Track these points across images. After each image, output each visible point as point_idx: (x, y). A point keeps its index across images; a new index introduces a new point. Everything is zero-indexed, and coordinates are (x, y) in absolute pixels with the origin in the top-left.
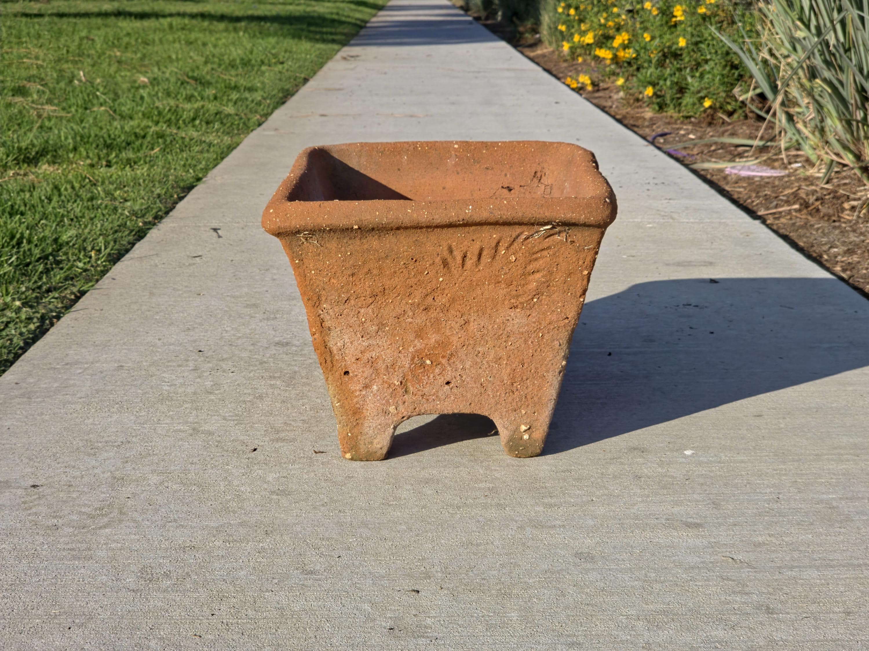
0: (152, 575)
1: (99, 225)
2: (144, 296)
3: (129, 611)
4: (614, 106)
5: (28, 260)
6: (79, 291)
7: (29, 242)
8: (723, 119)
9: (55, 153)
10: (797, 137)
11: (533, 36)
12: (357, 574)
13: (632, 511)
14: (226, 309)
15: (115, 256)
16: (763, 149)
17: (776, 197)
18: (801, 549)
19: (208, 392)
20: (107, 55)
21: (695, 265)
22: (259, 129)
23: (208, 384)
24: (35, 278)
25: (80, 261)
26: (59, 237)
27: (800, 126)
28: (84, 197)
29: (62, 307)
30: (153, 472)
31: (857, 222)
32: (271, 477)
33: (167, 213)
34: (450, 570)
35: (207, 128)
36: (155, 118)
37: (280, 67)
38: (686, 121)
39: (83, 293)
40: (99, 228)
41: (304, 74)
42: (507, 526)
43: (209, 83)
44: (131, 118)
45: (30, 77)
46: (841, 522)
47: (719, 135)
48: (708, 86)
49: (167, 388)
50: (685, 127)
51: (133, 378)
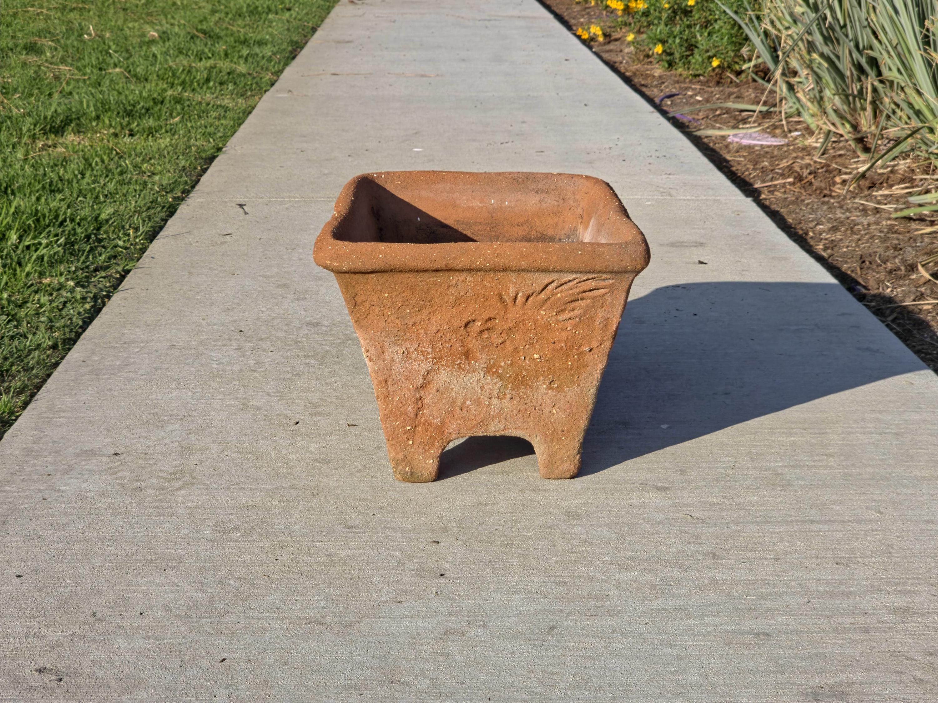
0: (224, 528)
1: (133, 202)
2: (184, 275)
3: (210, 557)
4: (624, 61)
5: (74, 239)
6: (123, 270)
7: (72, 220)
8: (732, 79)
9: (78, 122)
10: (797, 105)
12: (389, 528)
14: (259, 289)
15: (150, 233)
16: (766, 115)
17: (772, 170)
18: (747, 508)
19: (252, 370)
21: (687, 246)
22: (272, 89)
23: (252, 362)
24: (83, 258)
25: (120, 240)
26: (99, 215)
27: (800, 95)
28: (114, 170)
29: (110, 287)
30: (214, 442)
31: (845, 198)
32: (312, 447)
33: (193, 187)
34: (464, 525)
35: (221, 90)
36: (169, 80)
37: (287, 14)
38: (694, 80)
39: (128, 272)
40: (133, 205)
41: (311, 23)
42: (510, 490)
43: (219, 37)
44: (146, 80)
45: (39, 32)
46: (783, 486)
47: (725, 98)
48: (716, 45)
49: (216, 366)
50: (693, 86)
51: (185, 357)
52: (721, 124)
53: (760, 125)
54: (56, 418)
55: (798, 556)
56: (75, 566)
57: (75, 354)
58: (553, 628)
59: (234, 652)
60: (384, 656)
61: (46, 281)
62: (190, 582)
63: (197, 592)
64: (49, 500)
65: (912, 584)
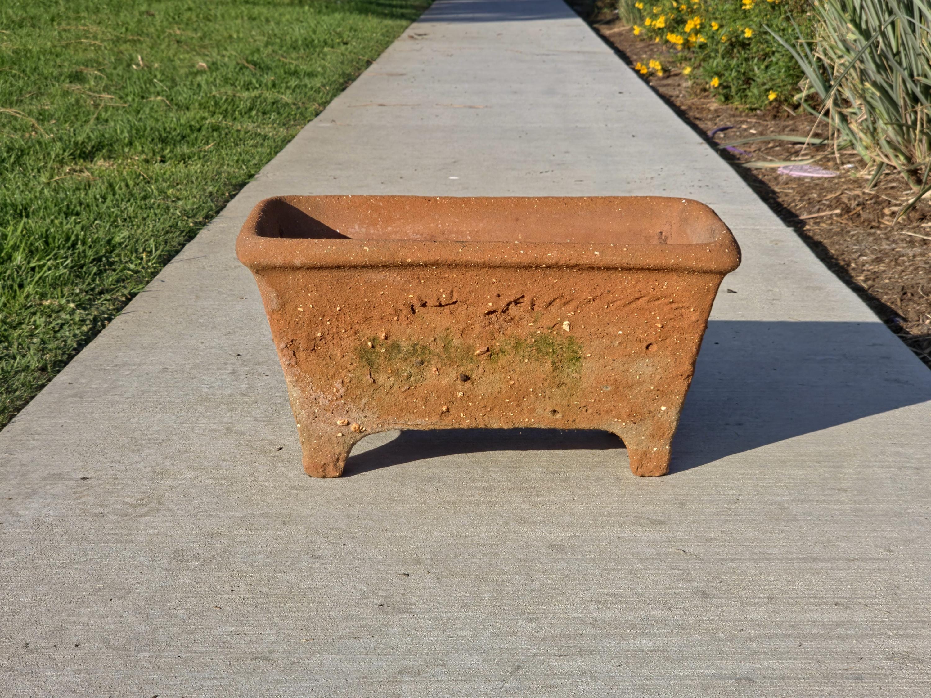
0: (183, 556)
1: (151, 226)
2: (191, 299)
3: (162, 587)
4: (681, 96)
5: (82, 262)
6: (130, 293)
7: (84, 243)
8: (789, 113)
9: (110, 148)
10: (851, 137)
11: (612, 11)
12: (358, 559)
13: (607, 509)
15: (165, 257)
16: (820, 147)
17: (819, 202)
18: (746, 544)
19: (243, 395)
20: (167, 34)
22: (316, 120)
23: (244, 386)
24: (89, 280)
25: (132, 263)
26: (113, 238)
27: (853, 126)
28: (137, 195)
29: (114, 309)
30: (189, 467)
31: (893, 229)
33: (218, 212)
34: (438, 557)
35: (264, 119)
36: (211, 109)
37: (343, 48)
38: (751, 114)
39: (133, 295)
40: (151, 229)
41: (367, 56)
42: (494, 521)
43: (269, 68)
44: (188, 109)
45: (87, 61)
46: (787, 521)
47: (780, 131)
48: (773, 78)
49: (206, 390)
50: (749, 120)
51: (176, 380)
52: (773, 156)
53: (812, 157)
54: (30, 440)
55: (794, 596)
56: (17, 594)
57: (63, 377)
58: (519, 667)
59: (168, 688)
60: (330, 695)
61: (47, 303)
62: (136, 613)
63: (140, 624)
64: (4, 525)
65: (916, 628)
